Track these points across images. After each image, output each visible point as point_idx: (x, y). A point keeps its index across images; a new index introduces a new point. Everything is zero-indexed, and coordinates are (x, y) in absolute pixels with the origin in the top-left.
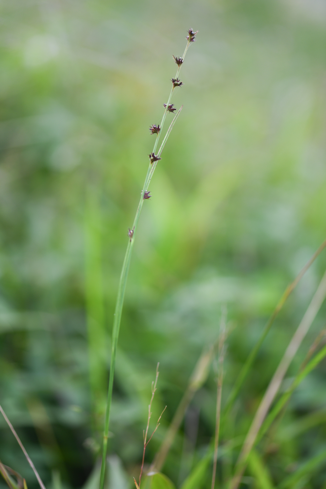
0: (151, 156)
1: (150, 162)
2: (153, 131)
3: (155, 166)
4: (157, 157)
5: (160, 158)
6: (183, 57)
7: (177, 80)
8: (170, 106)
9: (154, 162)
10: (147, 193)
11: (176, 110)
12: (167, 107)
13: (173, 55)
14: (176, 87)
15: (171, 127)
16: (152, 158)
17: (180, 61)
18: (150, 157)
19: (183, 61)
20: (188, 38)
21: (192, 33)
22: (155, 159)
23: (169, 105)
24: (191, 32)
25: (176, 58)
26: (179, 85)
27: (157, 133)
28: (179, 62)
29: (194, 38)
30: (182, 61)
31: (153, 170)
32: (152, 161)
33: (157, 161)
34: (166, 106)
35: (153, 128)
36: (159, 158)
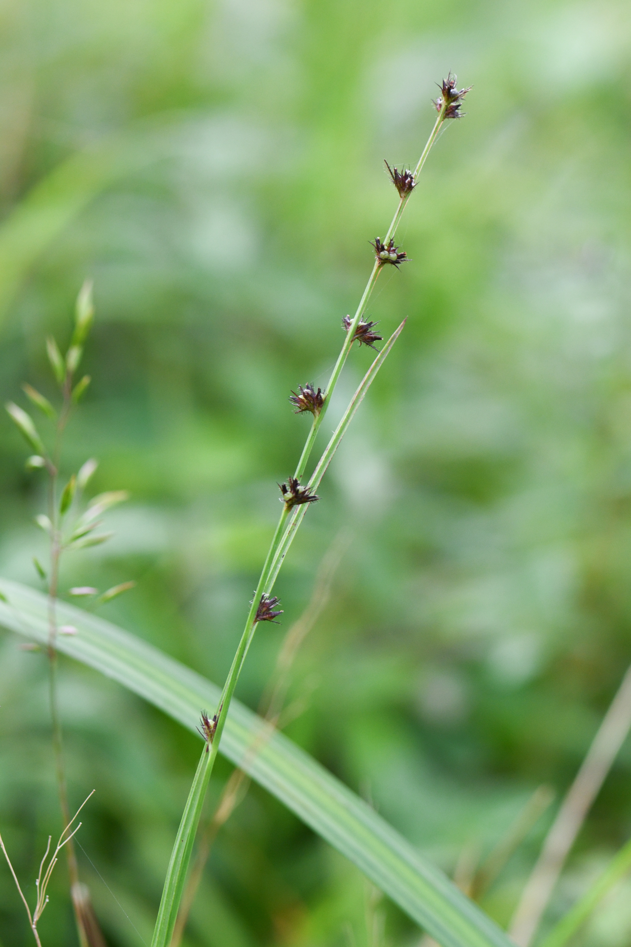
0: (288, 488)
1: (285, 505)
2: (303, 404)
3: (302, 515)
4: (304, 492)
5: (314, 497)
6: (416, 173)
7: (391, 245)
8: (362, 327)
9: (295, 506)
10: (268, 601)
11: (380, 339)
12: (351, 329)
13: (385, 161)
14: (388, 266)
15: (362, 389)
16: (289, 495)
17: (407, 181)
18: (284, 490)
19: (413, 184)
20: (440, 105)
21: (452, 90)
22: (300, 498)
23: (361, 324)
24: (451, 87)
25: (396, 171)
26: (394, 263)
27: (314, 413)
28: (404, 184)
29: (457, 107)
30: (410, 182)
31: (295, 524)
32: (291, 504)
33: (307, 504)
34: (349, 324)
35: (301, 397)
36: (312, 495)
